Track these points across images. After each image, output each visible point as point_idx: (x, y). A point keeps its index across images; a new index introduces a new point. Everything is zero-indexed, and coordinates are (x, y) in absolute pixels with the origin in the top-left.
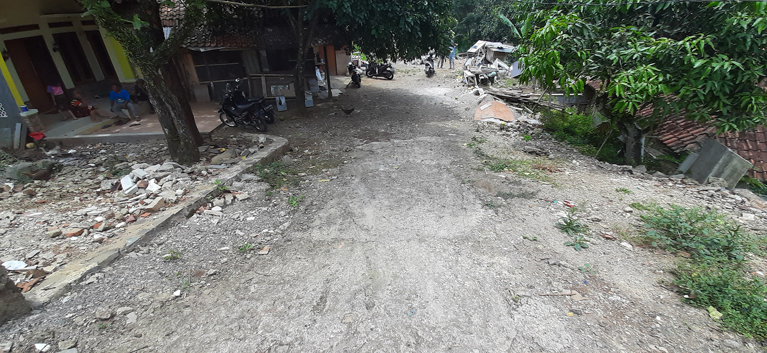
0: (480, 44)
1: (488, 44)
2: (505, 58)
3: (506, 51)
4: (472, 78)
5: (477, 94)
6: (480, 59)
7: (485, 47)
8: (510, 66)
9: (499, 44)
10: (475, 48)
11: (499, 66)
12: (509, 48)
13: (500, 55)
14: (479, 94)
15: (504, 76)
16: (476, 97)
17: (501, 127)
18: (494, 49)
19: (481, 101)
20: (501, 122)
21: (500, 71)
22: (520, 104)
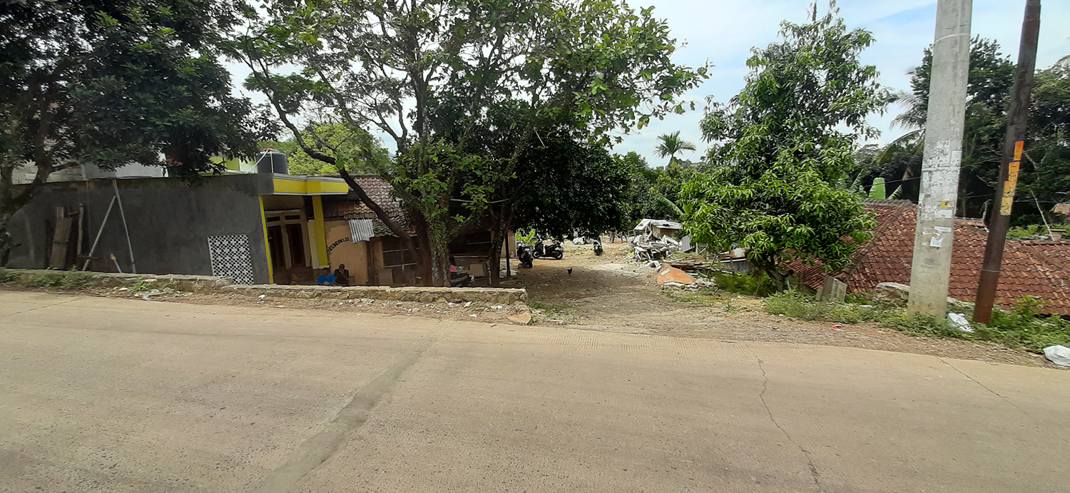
0: (645, 222)
1: (653, 221)
2: (673, 235)
3: (672, 227)
4: (645, 253)
5: (654, 266)
6: (647, 237)
7: (651, 226)
8: (679, 242)
9: (664, 222)
10: (641, 225)
11: (668, 242)
12: (675, 225)
13: (667, 231)
14: (655, 266)
15: (675, 251)
16: (653, 269)
17: (683, 288)
18: (660, 227)
19: (659, 270)
20: (681, 285)
21: (670, 247)
22: (694, 270)
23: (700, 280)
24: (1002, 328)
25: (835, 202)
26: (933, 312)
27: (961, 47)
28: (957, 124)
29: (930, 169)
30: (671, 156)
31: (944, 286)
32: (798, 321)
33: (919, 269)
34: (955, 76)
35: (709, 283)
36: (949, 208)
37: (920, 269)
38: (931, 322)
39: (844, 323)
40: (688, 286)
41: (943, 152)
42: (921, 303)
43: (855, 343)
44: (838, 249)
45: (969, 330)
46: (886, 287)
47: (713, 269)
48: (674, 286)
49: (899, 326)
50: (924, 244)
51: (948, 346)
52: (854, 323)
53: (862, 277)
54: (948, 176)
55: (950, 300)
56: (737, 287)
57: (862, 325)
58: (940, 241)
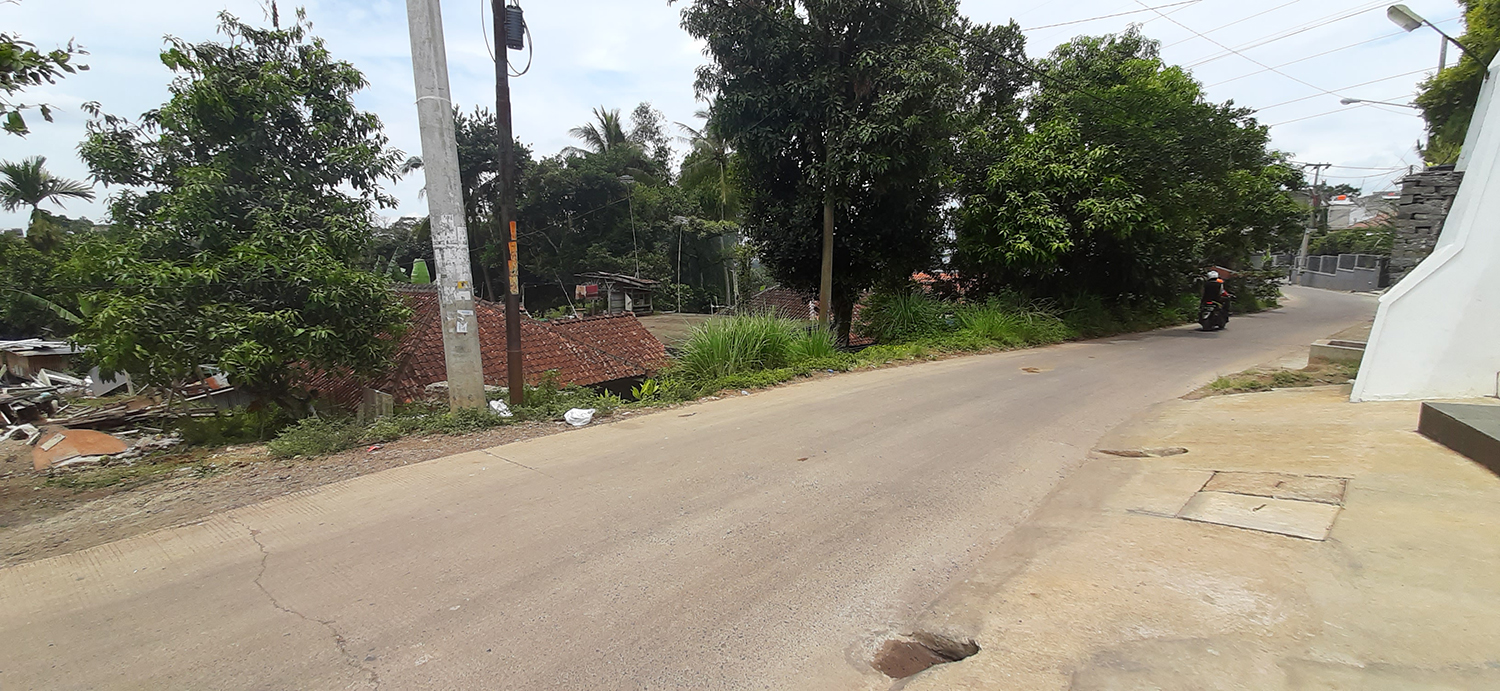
2: (62, 366)
3: (58, 352)
5: (21, 435)
8: (81, 379)
9: (36, 342)
11: (54, 382)
12: (59, 347)
13: (52, 362)
14: (25, 436)
15: (76, 397)
16: (21, 442)
17: (102, 463)
18: (26, 353)
19: (35, 443)
20: (99, 458)
21: (62, 391)
22: (129, 425)
23: (146, 440)
24: (534, 406)
25: (356, 288)
26: (474, 405)
27: (443, 112)
28: (456, 198)
29: (440, 246)
30: (30, 208)
31: (478, 374)
32: (321, 458)
33: (453, 361)
34: (444, 143)
35: (167, 442)
36: (467, 290)
37: (453, 359)
38: (474, 415)
39: (382, 442)
40: (119, 456)
41: (448, 227)
42: (461, 396)
43: (395, 461)
44: (373, 349)
45: (509, 414)
46: (436, 388)
47: (170, 415)
48: (83, 463)
49: (445, 429)
50: (451, 330)
51: (492, 435)
52: (395, 439)
53: (414, 383)
54: (458, 254)
55: (490, 388)
56: (227, 434)
57: (407, 439)
58: (465, 325)
